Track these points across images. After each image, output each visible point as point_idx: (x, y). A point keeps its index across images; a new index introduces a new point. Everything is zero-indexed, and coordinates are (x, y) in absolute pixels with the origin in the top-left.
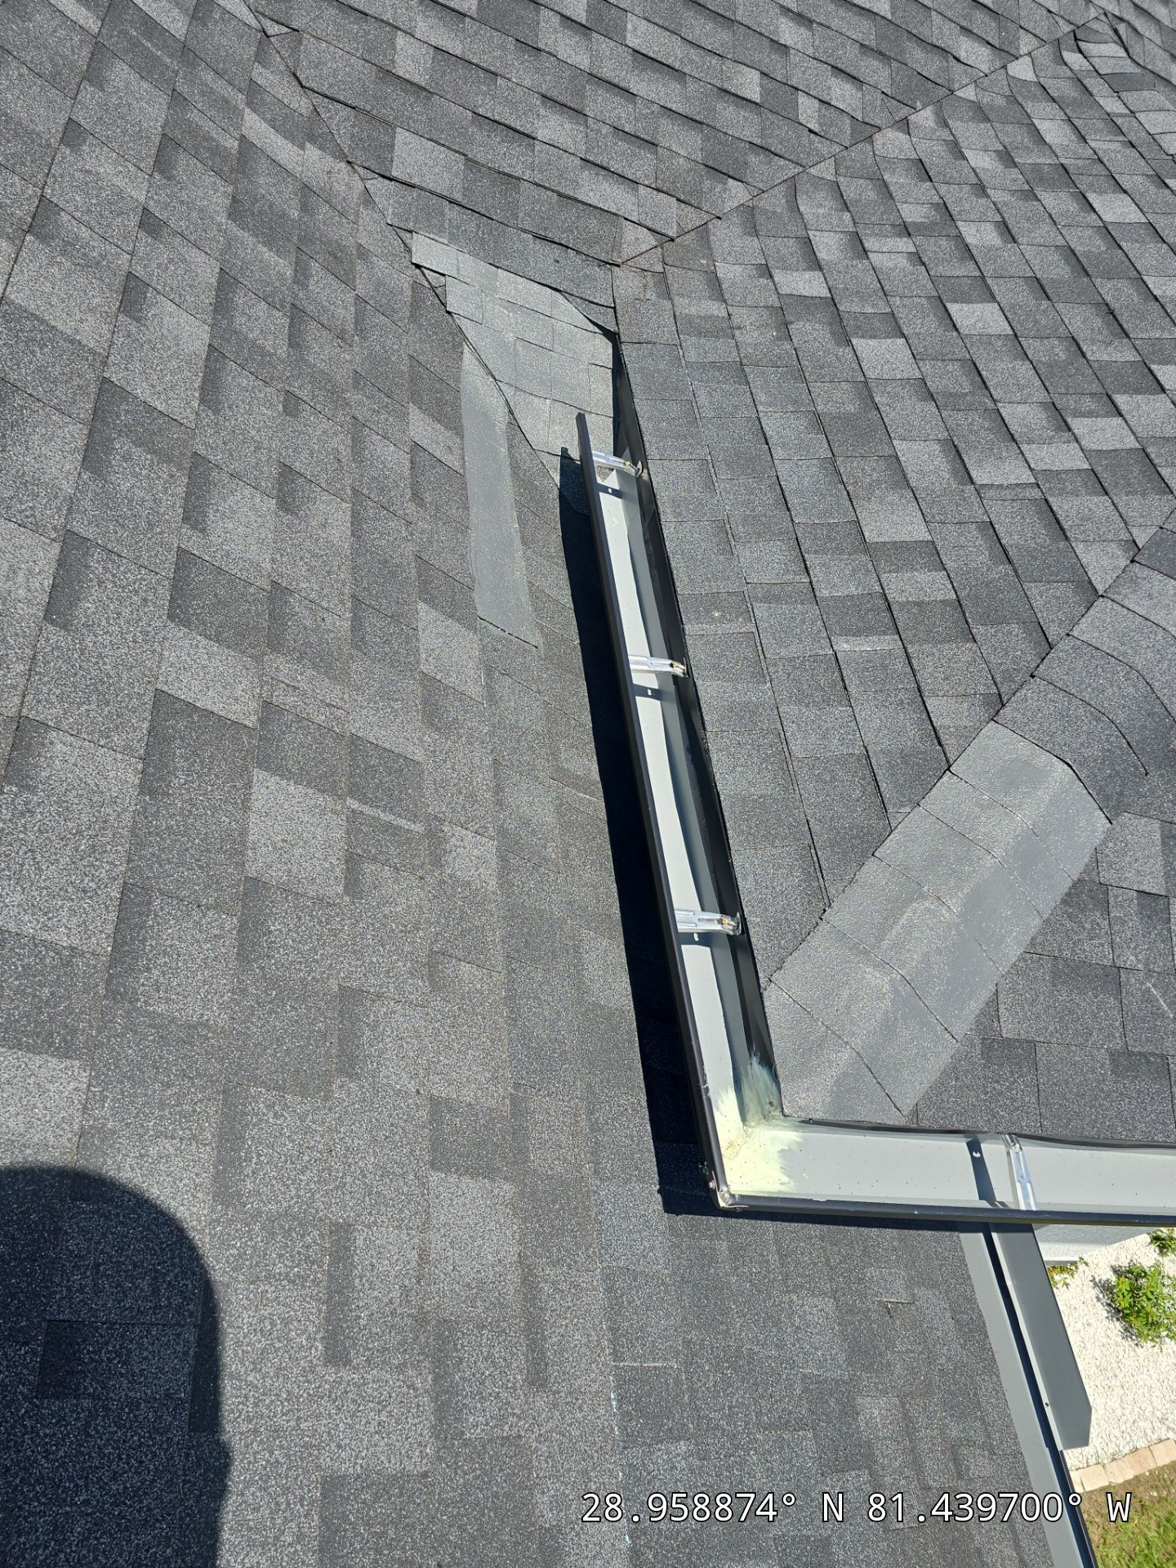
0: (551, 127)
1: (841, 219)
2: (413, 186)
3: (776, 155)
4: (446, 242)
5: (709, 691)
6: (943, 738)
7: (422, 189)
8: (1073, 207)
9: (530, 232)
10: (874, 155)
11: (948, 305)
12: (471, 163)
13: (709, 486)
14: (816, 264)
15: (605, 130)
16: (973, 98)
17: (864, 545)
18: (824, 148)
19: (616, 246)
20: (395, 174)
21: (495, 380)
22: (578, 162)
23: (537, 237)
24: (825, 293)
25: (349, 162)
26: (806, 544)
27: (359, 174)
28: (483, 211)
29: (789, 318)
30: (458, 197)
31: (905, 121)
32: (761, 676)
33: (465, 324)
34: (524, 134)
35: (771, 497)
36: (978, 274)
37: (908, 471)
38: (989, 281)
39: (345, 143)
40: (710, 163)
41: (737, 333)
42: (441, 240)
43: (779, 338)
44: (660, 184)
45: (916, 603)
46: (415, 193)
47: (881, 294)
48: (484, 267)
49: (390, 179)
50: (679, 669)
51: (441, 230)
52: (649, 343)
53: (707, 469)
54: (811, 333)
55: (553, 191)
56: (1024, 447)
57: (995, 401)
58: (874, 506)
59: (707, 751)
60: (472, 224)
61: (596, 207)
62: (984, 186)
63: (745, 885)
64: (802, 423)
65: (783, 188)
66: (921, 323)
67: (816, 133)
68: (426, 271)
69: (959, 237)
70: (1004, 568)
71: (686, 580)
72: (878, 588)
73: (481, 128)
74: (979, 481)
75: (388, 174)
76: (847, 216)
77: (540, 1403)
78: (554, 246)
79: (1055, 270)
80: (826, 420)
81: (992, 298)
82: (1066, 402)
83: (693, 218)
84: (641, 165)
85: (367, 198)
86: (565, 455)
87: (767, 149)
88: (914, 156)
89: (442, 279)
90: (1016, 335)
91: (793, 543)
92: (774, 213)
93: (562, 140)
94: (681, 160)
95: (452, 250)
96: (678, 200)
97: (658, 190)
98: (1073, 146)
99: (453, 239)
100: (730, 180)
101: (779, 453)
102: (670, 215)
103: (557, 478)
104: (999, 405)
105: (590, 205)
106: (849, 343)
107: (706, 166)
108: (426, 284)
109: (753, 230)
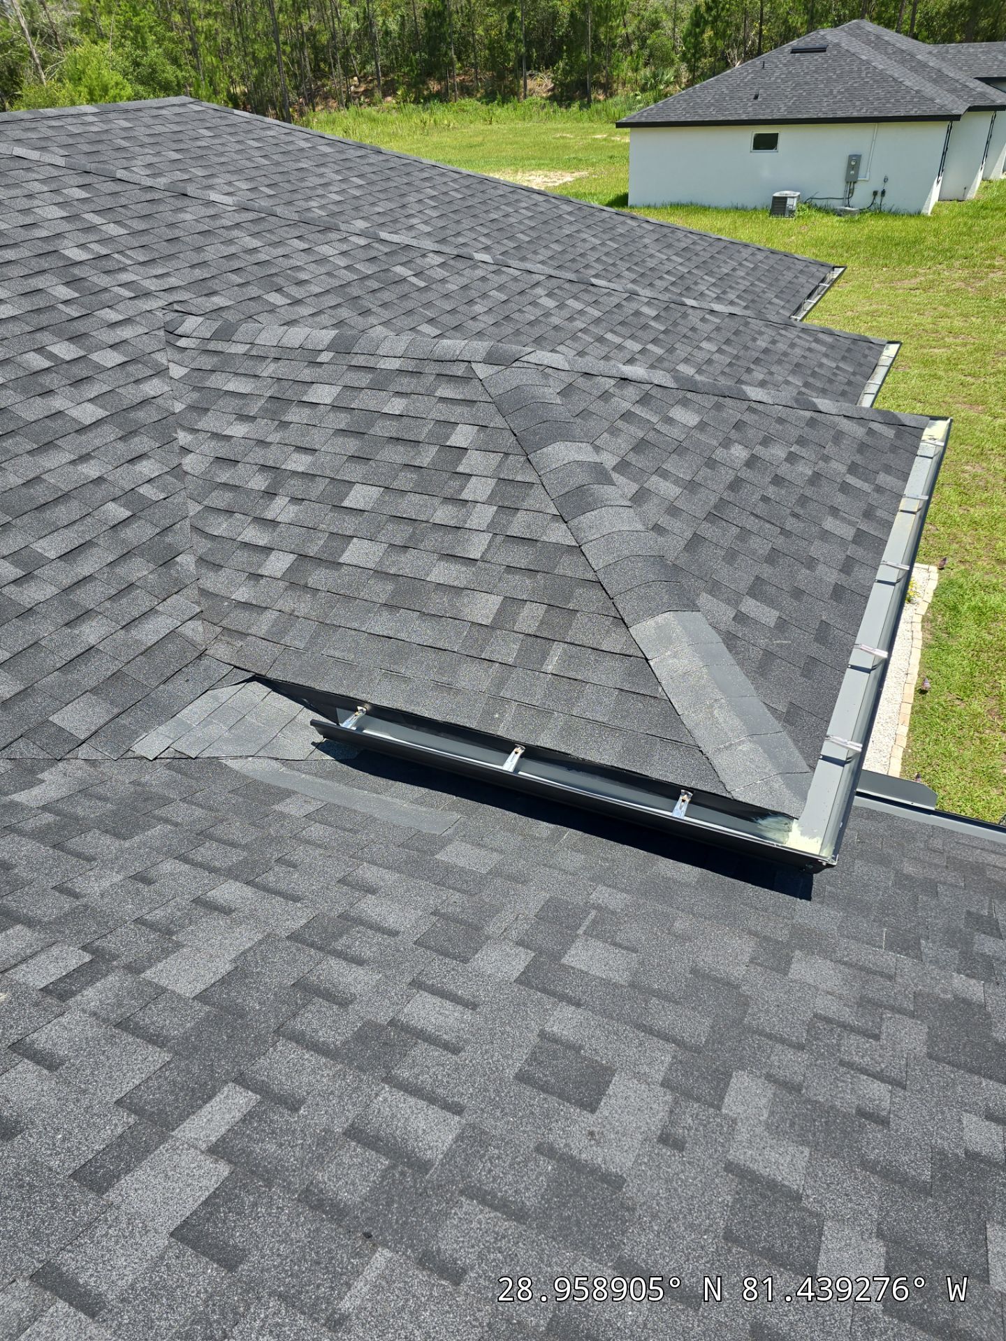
0: (91, 633)
1: (238, 520)
2: (96, 732)
3: (172, 526)
4: (145, 734)
5: (545, 741)
6: (627, 653)
7: (101, 728)
8: (306, 411)
9: (160, 684)
10: (198, 477)
11: (343, 505)
12: (94, 691)
13: (406, 679)
14: (267, 550)
15: (108, 604)
16: (184, 406)
17: (491, 628)
18: (177, 499)
19: (193, 644)
20: (82, 737)
21: (253, 756)
22: (123, 632)
23: (164, 682)
24: (292, 557)
25: (60, 760)
26: (473, 653)
27: (72, 758)
28: (132, 702)
29: (302, 582)
30: (116, 711)
31: (182, 448)
32: (548, 713)
33: (206, 754)
34: (87, 650)
35: (431, 655)
36: (329, 479)
37: (452, 584)
38: (338, 478)
39: (45, 755)
40: (161, 563)
41: (296, 613)
42: (142, 736)
43: (314, 596)
44: (160, 597)
45: (540, 624)
46: (101, 733)
47: (312, 531)
48: (172, 723)
49: (84, 742)
50: (520, 751)
51: (135, 733)
52: (274, 662)
53: (390, 674)
54: (318, 577)
55: (137, 657)
56: (467, 526)
57: (427, 522)
58: (467, 610)
59: (583, 759)
60: (138, 713)
62: (261, 441)
63: (671, 778)
64: (385, 613)
65: (195, 536)
66: (348, 525)
67: (167, 497)
68: (161, 756)
69: (295, 473)
70: (539, 576)
71: (466, 720)
72: (521, 636)
73: (71, 671)
74: (477, 555)
75: (81, 742)
76: (238, 516)
77: (900, 980)
78: (176, 676)
79: (352, 445)
80: (391, 602)
81: (352, 484)
82: (448, 492)
83: (192, 592)
84: (143, 601)
85: (92, 763)
86: (318, 746)
87: (166, 529)
88: (211, 459)
89: (170, 750)
90: (386, 488)
91: (468, 659)
92: (210, 549)
93: (103, 631)
94: (150, 576)
95: (153, 734)
96: (176, 593)
97: (164, 600)
98: (258, 384)
99: (145, 729)
100: (176, 559)
101: (402, 636)
102: (184, 603)
103: (329, 757)
104: (430, 521)
105: (157, 642)
106: (340, 564)
107: (160, 566)
108: (170, 760)
109: (218, 567)
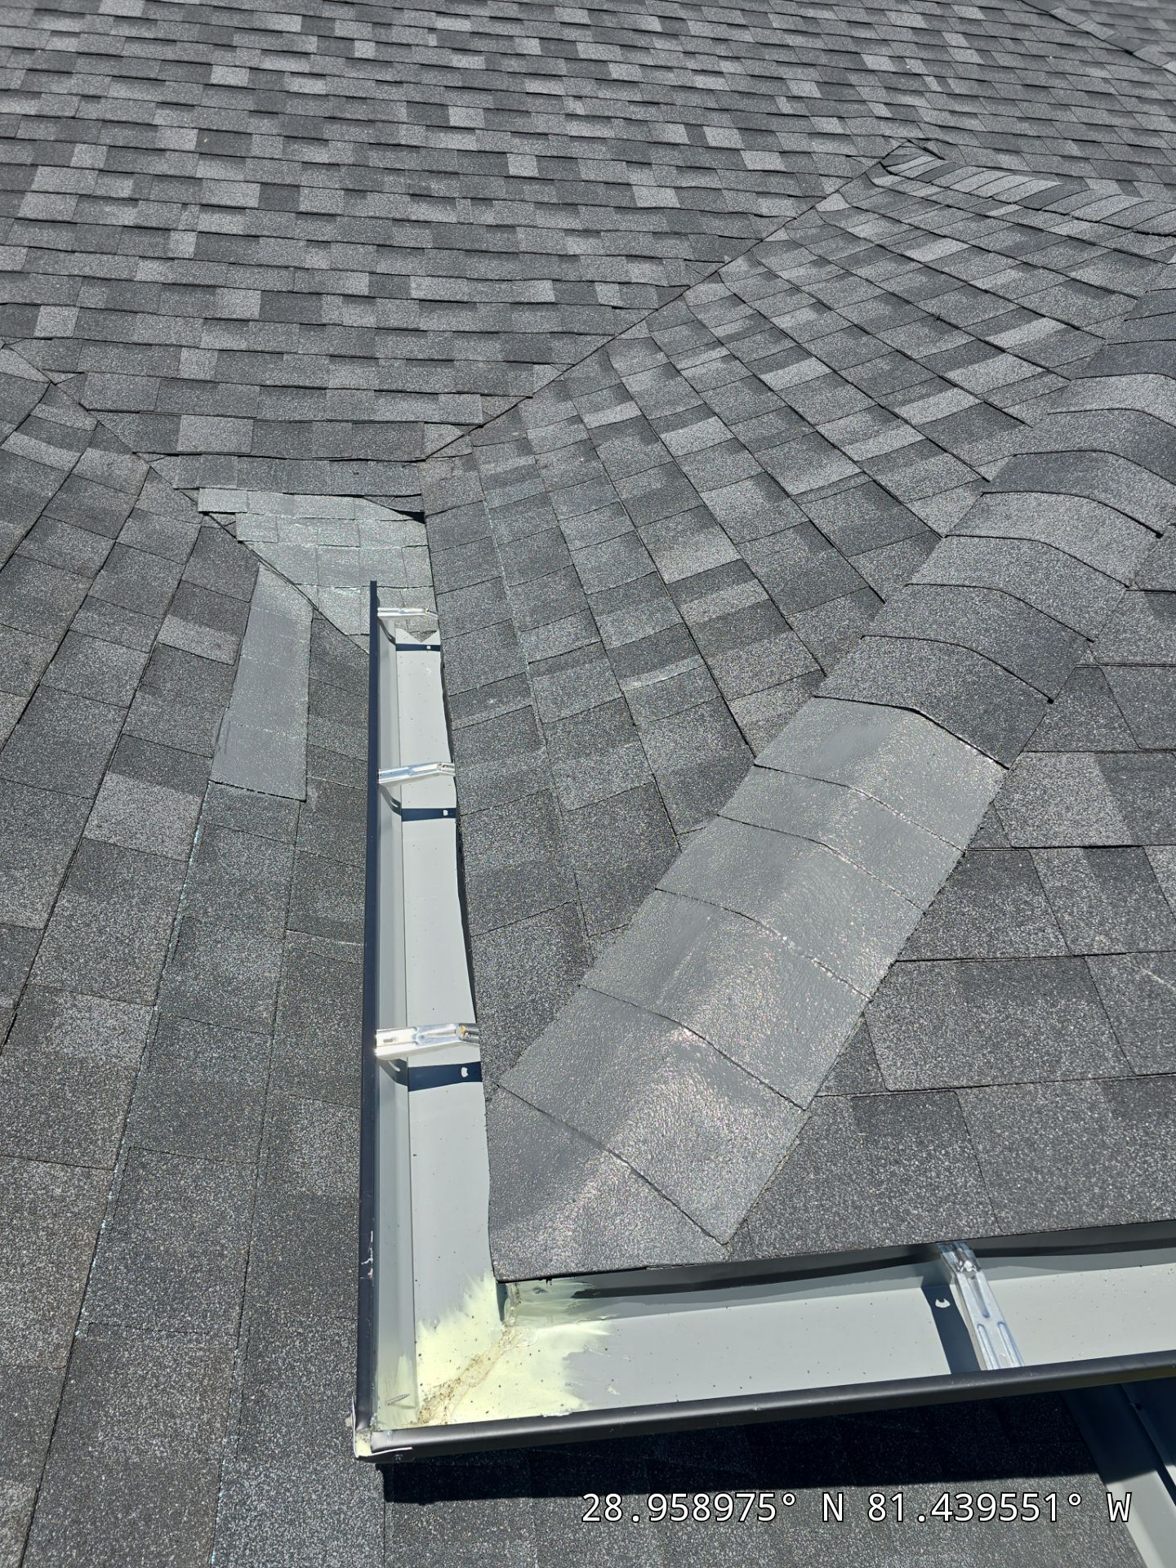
0: (343, 376)
1: (654, 359)
2: (200, 454)
3: (581, 334)
4: (235, 487)
6: (749, 735)
7: (209, 453)
8: (891, 266)
9: (325, 459)
10: (688, 307)
11: (763, 377)
12: (260, 422)
13: (500, 596)
14: (628, 397)
15: (398, 363)
16: (785, 238)
17: (663, 588)
18: (632, 316)
19: (419, 446)
20: (180, 449)
21: (294, 584)
22: (372, 394)
23: (333, 460)
24: (636, 414)
25: (134, 453)
26: (598, 609)
27: (144, 459)
28: (274, 455)
29: (597, 443)
30: (248, 450)
31: (716, 275)
32: (538, 742)
33: (258, 548)
34: (313, 388)
35: (564, 584)
36: (794, 344)
37: (717, 512)
38: (806, 345)
39: (130, 441)
40: (512, 359)
41: (543, 471)
42: (230, 487)
43: (586, 461)
44: (460, 388)
45: (719, 618)
46: (202, 459)
47: (694, 393)
48: (279, 497)
49: (177, 455)
51: (229, 480)
52: (453, 508)
53: (499, 583)
54: (620, 446)
55: (347, 421)
56: (847, 449)
57: (813, 426)
58: (677, 552)
60: (261, 467)
61: (392, 422)
62: (798, 286)
63: (483, 973)
64: (606, 515)
65: (595, 357)
66: (735, 400)
67: (620, 308)
68: (213, 515)
69: (775, 327)
70: (826, 554)
71: (460, 681)
72: (677, 620)
73: (270, 395)
74: (796, 492)
75: (174, 452)
76: (660, 355)
78: (352, 463)
79: (876, 313)
81: (810, 354)
82: (893, 399)
83: (501, 405)
84: (440, 379)
85: (153, 475)
87: (569, 333)
88: (728, 293)
89: (233, 516)
90: (835, 371)
91: (584, 613)
92: (587, 377)
93: (354, 382)
94: (481, 365)
95: (242, 492)
96: (482, 395)
97: (459, 393)
98: (887, 230)
99: (241, 483)
100: (535, 366)
101: (576, 545)
102: (475, 408)
104: (818, 428)
105: (387, 422)
106: (658, 439)
107: (508, 362)
108: (216, 525)
109: (566, 396)
